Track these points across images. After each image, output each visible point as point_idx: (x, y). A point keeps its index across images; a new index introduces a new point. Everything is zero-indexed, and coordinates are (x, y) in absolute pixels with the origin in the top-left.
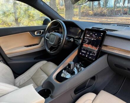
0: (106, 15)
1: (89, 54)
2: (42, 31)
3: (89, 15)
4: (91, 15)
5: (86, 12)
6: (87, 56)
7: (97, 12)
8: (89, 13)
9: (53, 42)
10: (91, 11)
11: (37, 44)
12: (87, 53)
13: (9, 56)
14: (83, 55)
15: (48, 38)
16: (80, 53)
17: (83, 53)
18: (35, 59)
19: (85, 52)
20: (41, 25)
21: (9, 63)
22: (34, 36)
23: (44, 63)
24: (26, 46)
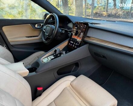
0: (121, 16)
1: (75, 44)
2: (42, 24)
3: (102, 16)
4: (105, 17)
5: (99, 13)
6: (73, 46)
7: (111, 13)
8: (103, 14)
9: (48, 33)
10: (105, 12)
11: (37, 36)
12: (74, 43)
13: (12, 43)
14: (71, 45)
15: (45, 30)
16: (69, 44)
17: (71, 43)
18: (34, 49)
19: (72, 42)
20: (42, 19)
21: (11, 50)
22: (34, 28)
23: (42, 53)
24: (27, 37)
